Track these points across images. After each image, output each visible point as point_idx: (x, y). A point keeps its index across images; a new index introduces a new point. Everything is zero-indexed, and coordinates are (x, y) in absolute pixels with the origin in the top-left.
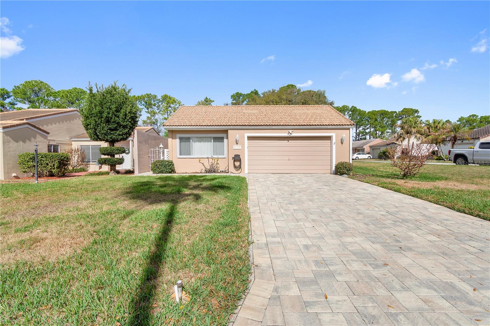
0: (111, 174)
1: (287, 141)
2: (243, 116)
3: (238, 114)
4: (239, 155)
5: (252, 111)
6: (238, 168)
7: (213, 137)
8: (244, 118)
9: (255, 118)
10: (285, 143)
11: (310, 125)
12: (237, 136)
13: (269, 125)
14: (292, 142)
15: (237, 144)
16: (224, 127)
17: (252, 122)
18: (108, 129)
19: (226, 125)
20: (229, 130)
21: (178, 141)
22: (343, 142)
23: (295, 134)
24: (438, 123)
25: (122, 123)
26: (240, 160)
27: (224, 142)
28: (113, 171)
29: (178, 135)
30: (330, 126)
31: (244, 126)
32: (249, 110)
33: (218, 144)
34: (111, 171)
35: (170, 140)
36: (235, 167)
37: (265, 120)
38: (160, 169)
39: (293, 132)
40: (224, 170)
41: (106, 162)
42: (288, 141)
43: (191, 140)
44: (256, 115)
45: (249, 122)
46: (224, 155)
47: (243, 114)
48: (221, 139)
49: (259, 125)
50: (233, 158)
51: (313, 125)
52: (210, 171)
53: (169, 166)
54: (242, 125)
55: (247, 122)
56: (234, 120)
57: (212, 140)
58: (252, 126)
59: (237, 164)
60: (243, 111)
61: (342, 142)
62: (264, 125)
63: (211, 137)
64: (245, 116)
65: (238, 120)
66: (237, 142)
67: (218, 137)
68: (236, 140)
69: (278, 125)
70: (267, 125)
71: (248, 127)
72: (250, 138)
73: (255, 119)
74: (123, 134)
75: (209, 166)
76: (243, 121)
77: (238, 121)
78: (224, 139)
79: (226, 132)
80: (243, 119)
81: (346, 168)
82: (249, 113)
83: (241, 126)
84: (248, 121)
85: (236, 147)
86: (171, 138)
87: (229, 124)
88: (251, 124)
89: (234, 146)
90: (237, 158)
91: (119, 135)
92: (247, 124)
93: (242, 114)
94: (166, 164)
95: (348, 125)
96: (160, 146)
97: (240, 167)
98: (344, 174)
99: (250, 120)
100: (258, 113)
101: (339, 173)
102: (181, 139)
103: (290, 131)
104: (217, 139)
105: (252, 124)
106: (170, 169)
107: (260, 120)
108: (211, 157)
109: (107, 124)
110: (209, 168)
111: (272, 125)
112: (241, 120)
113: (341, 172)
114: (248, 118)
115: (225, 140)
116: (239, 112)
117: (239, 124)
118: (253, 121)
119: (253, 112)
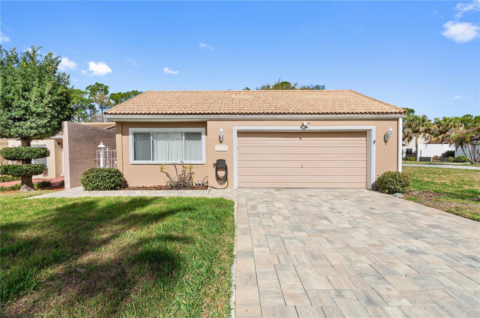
0: (21, 190)
1: (299, 139)
2: (231, 102)
3: (224, 100)
4: (224, 161)
5: (244, 96)
6: (223, 180)
7: (185, 133)
8: (232, 105)
9: (249, 104)
10: (295, 141)
11: (336, 113)
12: (221, 130)
13: (272, 113)
14: (306, 141)
15: (221, 142)
16: (200, 116)
17: (244, 109)
18: (8, 119)
19: (204, 114)
20: (209, 120)
21: (131, 138)
22: (388, 139)
23: (313, 127)
24: (450, 121)
25: (33, 109)
26: (225, 169)
27: (201, 140)
28: (25, 186)
29: (131, 130)
30: (367, 115)
31: (231, 114)
32: (241, 95)
33: (193, 143)
34: (23, 185)
35: (118, 137)
36: (218, 178)
37: (265, 106)
38: (94, 184)
39: (308, 123)
40: (201, 183)
41: (8, 172)
42: (301, 139)
43: (151, 137)
44: (250, 101)
45: (240, 109)
46: (202, 160)
47: (231, 100)
48: (197, 136)
49: (255, 114)
50: (214, 164)
51: (340, 113)
52: (178, 186)
53: (110, 178)
54: (229, 114)
55: (236, 109)
56: (217, 107)
57: (184, 137)
58: (244, 114)
59: (221, 174)
60: (231, 97)
61: (386, 140)
62: (263, 113)
63: (182, 133)
64: (234, 102)
65: (223, 106)
66: (221, 140)
67: (193, 133)
68: (220, 136)
69: (285, 113)
70: (268, 113)
71: (238, 117)
72: (241, 134)
73: (249, 106)
74: (38, 126)
75: (177, 177)
76: (230, 108)
77: (222, 108)
78: (201, 136)
79: (204, 124)
80: (230, 106)
81: (400, 182)
82: (240, 98)
83: (227, 114)
84: (238, 108)
85: (219, 147)
86: (120, 134)
87: (209, 111)
88: (242, 111)
89: (216, 146)
90: (221, 165)
91: (31, 128)
92: (236, 112)
93: (229, 99)
94: (105, 174)
95: (396, 113)
96: (99, 146)
97: (225, 178)
98: (396, 192)
99: (242, 106)
100: (253, 99)
101: (387, 191)
102: (135, 135)
103: (305, 123)
104: (190, 136)
105: (244, 112)
106: (113, 183)
107: (257, 106)
108: (182, 163)
109: (6, 110)
110: (177, 180)
111: (277, 114)
112: (228, 107)
113: (391, 188)
114: (238, 104)
115: (203, 137)
116: (226, 97)
117: (223, 112)
118: (246, 108)
119: (246, 97)
